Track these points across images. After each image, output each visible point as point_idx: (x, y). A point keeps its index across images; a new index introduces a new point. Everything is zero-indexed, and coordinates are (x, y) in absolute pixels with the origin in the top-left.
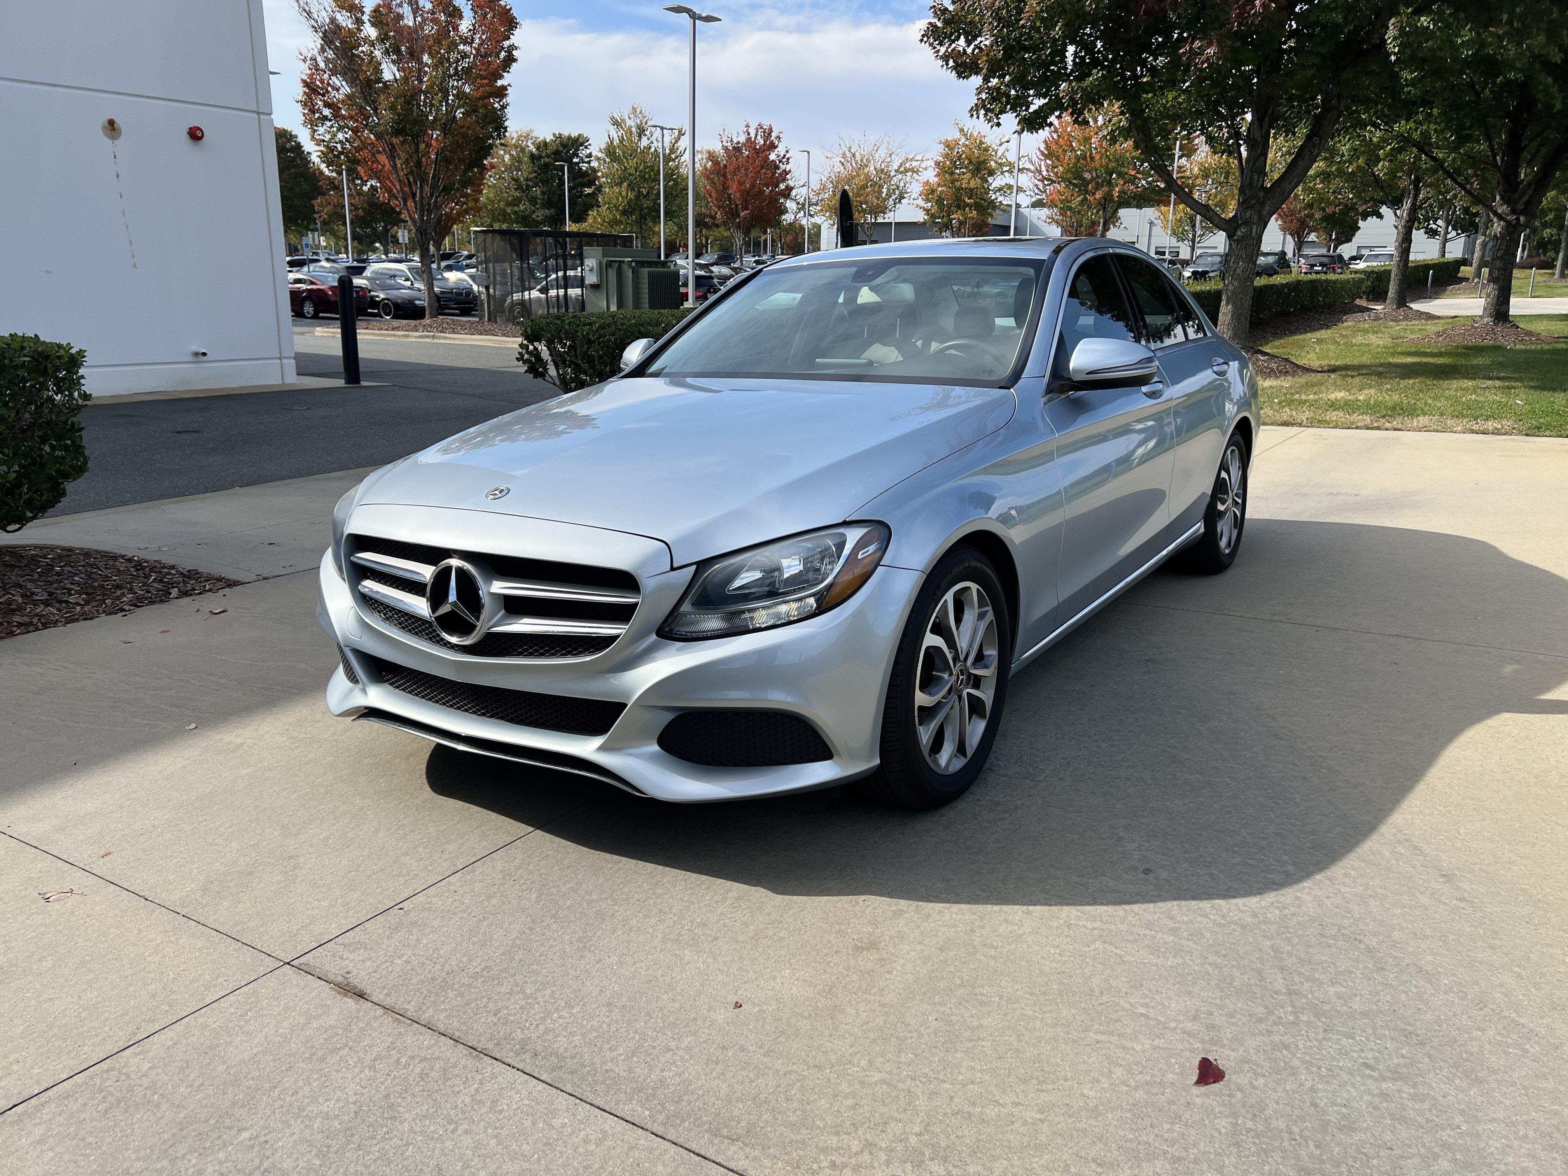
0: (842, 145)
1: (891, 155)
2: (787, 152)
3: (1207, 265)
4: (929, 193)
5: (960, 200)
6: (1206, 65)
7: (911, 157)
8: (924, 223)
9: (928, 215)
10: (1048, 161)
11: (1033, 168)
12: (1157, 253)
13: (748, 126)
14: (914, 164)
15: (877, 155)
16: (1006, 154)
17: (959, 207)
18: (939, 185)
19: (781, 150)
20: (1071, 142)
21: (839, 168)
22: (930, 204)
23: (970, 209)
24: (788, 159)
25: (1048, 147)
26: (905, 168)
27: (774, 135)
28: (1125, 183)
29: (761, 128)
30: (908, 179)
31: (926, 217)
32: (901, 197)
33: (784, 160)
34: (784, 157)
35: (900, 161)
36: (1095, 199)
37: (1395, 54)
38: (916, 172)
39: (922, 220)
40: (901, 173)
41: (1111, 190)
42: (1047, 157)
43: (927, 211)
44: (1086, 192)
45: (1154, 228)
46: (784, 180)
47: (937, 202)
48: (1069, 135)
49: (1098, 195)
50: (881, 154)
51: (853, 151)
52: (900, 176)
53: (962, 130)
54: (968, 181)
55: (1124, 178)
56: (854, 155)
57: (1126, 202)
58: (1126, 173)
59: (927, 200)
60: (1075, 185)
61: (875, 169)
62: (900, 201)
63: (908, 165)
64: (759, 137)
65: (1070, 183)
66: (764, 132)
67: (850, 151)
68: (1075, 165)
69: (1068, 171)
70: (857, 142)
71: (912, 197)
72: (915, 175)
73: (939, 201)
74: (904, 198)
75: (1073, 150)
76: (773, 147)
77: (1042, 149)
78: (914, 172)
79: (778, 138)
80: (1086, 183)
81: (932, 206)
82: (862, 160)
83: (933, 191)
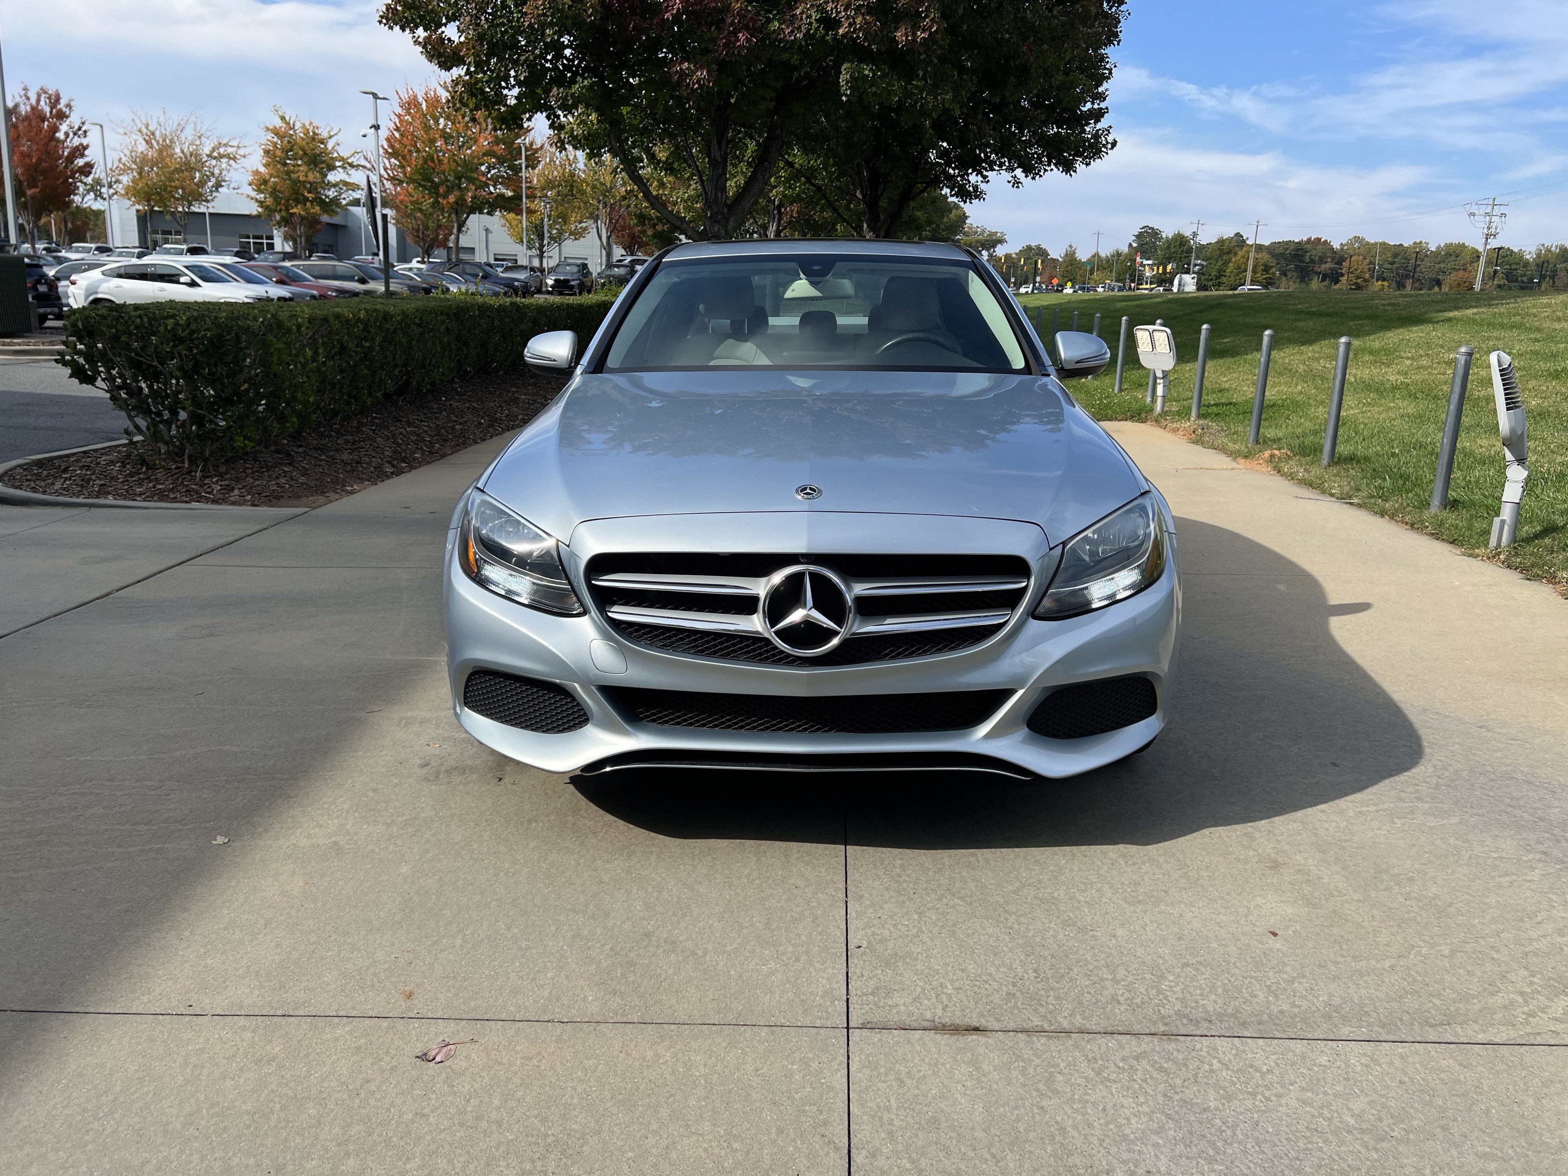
0: (137, 121)
1: (200, 137)
2: (83, 123)
3: (565, 274)
4: (260, 183)
5: (297, 193)
6: (696, 86)
7: (224, 142)
8: (259, 216)
9: (262, 207)
10: (393, 160)
11: (369, 166)
12: (496, 260)
13: (25, 89)
14: (230, 150)
15: (183, 136)
16: (337, 148)
17: (297, 202)
18: (271, 176)
19: (74, 119)
20: (416, 143)
21: (142, 147)
22: (262, 196)
23: (312, 205)
24: (85, 132)
25: (391, 146)
26: (219, 153)
27: (63, 102)
28: (476, 190)
29: (45, 92)
30: (224, 166)
31: (260, 210)
32: (218, 186)
33: (80, 132)
34: (80, 129)
35: (212, 145)
36: (448, 202)
37: (846, 95)
38: (234, 159)
39: (255, 213)
40: (215, 158)
41: (463, 195)
42: (390, 155)
43: (261, 203)
44: (438, 194)
45: (490, 235)
46: (82, 155)
47: (271, 194)
48: (412, 134)
49: (452, 199)
50: (188, 134)
51: (151, 128)
52: (214, 162)
53: (283, 118)
54: (303, 172)
55: (474, 184)
56: (153, 134)
57: (477, 208)
58: (477, 179)
59: (259, 191)
60: (424, 187)
61: (182, 152)
62: (217, 190)
63: (222, 150)
64: (42, 103)
65: (419, 184)
66: (50, 98)
67: (147, 128)
68: (422, 167)
69: (417, 171)
70: (155, 121)
71: (232, 186)
72: (232, 162)
73: (274, 193)
74: (222, 186)
75: (418, 151)
76: (61, 116)
77: (386, 147)
78: (230, 158)
79: (69, 106)
80: (436, 186)
81: (265, 198)
82: (164, 140)
83: (265, 182)
